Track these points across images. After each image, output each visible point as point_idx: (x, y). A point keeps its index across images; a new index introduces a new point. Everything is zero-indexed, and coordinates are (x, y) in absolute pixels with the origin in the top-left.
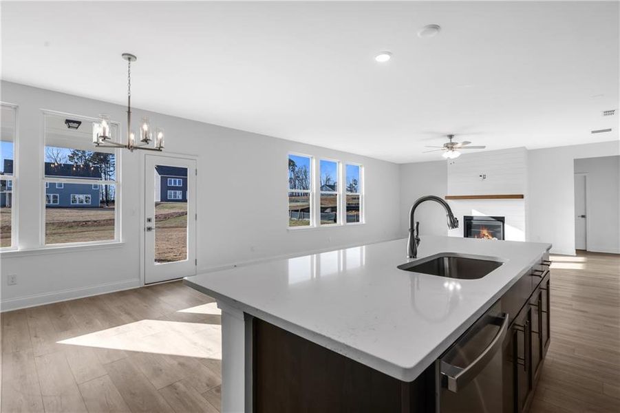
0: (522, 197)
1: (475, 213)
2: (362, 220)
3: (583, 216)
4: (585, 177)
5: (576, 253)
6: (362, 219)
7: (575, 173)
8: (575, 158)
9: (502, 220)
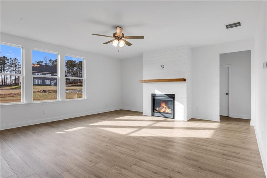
0: (185, 80)
1: (157, 92)
2: (84, 97)
3: (227, 94)
4: (228, 67)
5: (221, 119)
6: (84, 95)
7: (220, 65)
8: (221, 53)
9: (172, 96)
